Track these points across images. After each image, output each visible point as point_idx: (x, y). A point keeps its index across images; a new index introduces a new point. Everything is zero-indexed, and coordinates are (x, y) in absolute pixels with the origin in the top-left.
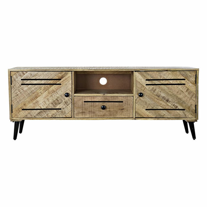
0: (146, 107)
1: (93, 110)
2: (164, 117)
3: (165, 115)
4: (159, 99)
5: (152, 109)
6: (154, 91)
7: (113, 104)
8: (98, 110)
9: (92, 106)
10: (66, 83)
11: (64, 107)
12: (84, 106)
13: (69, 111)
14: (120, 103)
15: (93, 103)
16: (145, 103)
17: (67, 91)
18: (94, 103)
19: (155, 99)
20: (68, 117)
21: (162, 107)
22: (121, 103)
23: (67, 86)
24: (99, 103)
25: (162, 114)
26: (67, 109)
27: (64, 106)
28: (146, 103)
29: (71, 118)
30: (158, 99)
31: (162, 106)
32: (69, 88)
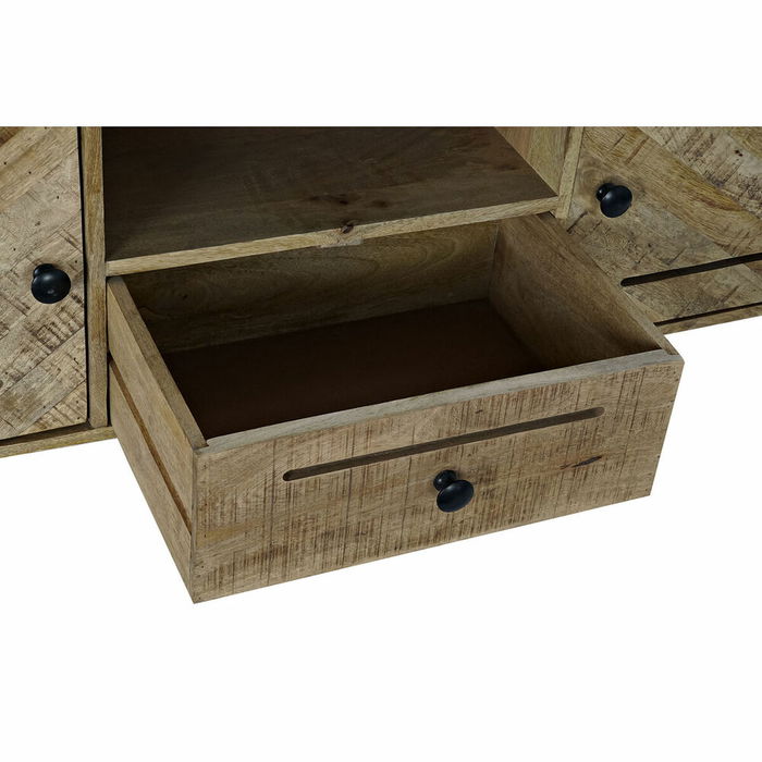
0: (630, 265)
1: (354, 520)
2: (728, 304)
3: (736, 294)
4: (717, 200)
5: (666, 268)
6: (698, 154)
7: (525, 440)
8: (396, 507)
9: (348, 493)
10: (32, 181)
11: (26, 361)
12: (281, 507)
13: (67, 383)
14: (578, 424)
15: (358, 470)
16: (624, 243)
17: (37, 245)
18: (373, 466)
19: (698, 204)
20: (56, 425)
21: (726, 247)
22: (589, 423)
23: (37, 208)
24: (415, 457)
25: (718, 293)
26: (47, 377)
27: (25, 357)
28: (633, 237)
29: (84, 434)
30: (711, 204)
31: (726, 241)
32: (57, 219)
